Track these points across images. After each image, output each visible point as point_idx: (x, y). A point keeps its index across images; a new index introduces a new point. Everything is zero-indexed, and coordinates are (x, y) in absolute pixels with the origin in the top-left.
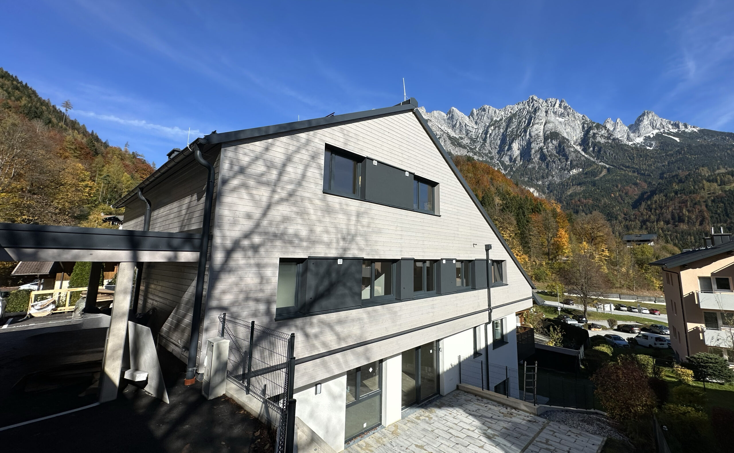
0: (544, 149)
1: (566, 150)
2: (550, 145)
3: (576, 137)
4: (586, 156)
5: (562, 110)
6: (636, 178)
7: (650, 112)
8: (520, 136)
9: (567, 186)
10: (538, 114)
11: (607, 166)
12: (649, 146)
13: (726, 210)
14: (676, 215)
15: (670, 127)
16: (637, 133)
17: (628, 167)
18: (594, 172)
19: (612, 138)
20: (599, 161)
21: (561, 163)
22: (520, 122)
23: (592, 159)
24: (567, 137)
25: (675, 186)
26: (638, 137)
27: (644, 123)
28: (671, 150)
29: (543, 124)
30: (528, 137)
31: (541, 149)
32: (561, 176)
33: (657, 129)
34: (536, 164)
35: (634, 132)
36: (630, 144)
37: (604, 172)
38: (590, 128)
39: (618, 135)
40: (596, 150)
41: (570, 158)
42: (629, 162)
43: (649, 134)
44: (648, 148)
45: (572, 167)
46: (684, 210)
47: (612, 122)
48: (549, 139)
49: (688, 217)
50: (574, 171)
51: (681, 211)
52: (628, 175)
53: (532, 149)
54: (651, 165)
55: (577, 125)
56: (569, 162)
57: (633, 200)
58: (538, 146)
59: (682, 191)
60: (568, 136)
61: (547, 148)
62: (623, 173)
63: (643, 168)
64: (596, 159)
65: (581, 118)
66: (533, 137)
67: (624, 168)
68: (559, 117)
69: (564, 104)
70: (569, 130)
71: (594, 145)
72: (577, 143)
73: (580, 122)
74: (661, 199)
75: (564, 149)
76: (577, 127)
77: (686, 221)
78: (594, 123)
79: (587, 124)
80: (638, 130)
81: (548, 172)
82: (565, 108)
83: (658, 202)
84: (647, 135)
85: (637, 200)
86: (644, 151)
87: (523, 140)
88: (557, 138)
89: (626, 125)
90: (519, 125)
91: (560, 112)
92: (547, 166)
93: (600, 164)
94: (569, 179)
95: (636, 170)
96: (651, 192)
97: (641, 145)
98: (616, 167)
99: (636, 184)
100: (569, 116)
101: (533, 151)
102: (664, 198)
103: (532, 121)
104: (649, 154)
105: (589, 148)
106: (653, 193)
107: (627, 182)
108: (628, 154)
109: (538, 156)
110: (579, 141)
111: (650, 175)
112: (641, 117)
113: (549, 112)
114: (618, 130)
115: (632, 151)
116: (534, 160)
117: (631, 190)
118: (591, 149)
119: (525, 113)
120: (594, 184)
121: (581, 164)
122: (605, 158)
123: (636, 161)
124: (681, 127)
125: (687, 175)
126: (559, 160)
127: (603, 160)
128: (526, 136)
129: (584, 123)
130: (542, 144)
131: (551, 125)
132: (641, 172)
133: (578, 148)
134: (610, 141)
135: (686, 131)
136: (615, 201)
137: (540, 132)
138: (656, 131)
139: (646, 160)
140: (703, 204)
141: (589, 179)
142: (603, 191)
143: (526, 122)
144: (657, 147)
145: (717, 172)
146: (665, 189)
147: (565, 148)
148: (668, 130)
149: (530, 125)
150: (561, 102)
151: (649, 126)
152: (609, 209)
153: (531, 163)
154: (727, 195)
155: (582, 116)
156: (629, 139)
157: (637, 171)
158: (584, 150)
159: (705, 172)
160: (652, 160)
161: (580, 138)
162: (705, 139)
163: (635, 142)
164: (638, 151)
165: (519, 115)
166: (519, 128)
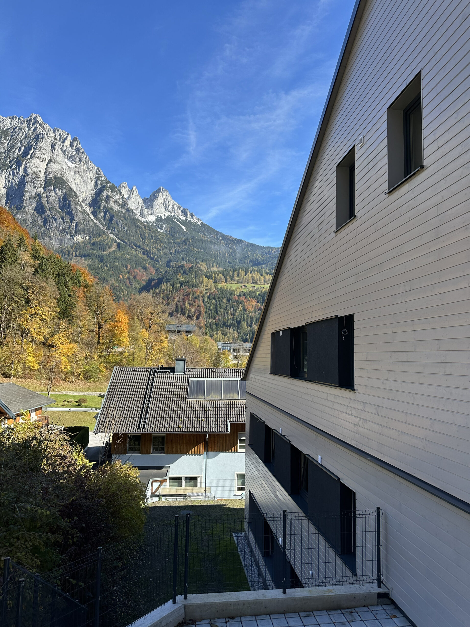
0: (43, 197)
1: (73, 207)
2: (52, 194)
3: (86, 193)
4: (95, 221)
5: (72, 151)
6: (146, 260)
7: (165, 190)
8: (11, 167)
9: (69, 255)
10: (40, 144)
11: (118, 241)
12: (160, 229)
13: (216, 307)
14: (180, 307)
15: (180, 212)
16: (151, 210)
17: (139, 247)
18: (103, 244)
19: (126, 207)
20: (109, 232)
21: (64, 223)
22: (12, 147)
23: (101, 227)
24: (75, 191)
25: (180, 277)
26: (151, 215)
27: (158, 201)
28: (178, 239)
29: (47, 162)
30: (22, 172)
31: (39, 196)
32: (62, 240)
33: (169, 212)
34: (29, 216)
35: (148, 208)
36: (142, 221)
37: (114, 247)
38: (104, 188)
39: (132, 206)
40: (107, 218)
41: (76, 219)
42: (140, 241)
43: (162, 215)
44: (159, 230)
45: (77, 231)
46: (186, 303)
47: (128, 189)
48: (51, 185)
49: (189, 311)
50: (79, 238)
51: (184, 304)
52: (138, 256)
53: (26, 192)
54: (160, 250)
55: (89, 178)
56: (74, 224)
57: (140, 286)
58: (35, 190)
59: (187, 283)
60: (77, 189)
61: (48, 197)
62: (134, 252)
63: (153, 252)
64: (106, 228)
65: (95, 171)
66: (30, 176)
67: (135, 247)
68: (69, 160)
69: (77, 145)
70: (79, 181)
71: (107, 210)
72: (86, 202)
73: (93, 175)
74: (168, 288)
75: (69, 205)
76: (89, 181)
77: (187, 314)
78: (109, 182)
79: (101, 181)
80: (152, 207)
81: (44, 231)
82: (78, 150)
83: (166, 291)
84: (159, 215)
85: (144, 286)
86: (155, 232)
87: (13, 175)
88: (62, 187)
89: (141, 197)
90: (10, 151)
91: (71, 152)
92: (45, 222)
93: (110, 235)
94: (72, 246)
95: (146, 252)
96: (158, 279)
97: (152, 225)
98: (126, 244)
99: (145, 268)
100: (80, 163)
101: (27, 196)
102: (171, 288)
103: (32, 151)
104: (159, 237)
105: (100, 212)
106: (160, 281)
107: (137, 264)
108: (140, 232)
109: (34, 205)
110: (89, 199)
111: (158, 261)
112: (156, 192)
113: (56, 148)
114: (133, 200)
115: (144, 229)
116: (26, 209)
117: (140, 274)
118: (102, 214)
119: (21, 135)
120: (101, 259)
121: (88, 230)
122: (116, 230)
123: (147, 241)
124: (188, 216)
125: (191, 267)
126: (62, 218)
127: (114, 232)
128: (19, 170)
129: (97, 179)
130: (41, 190)
131: (57, 167)
132: (151, 255)
133: (87, 209)
134: (124, 211)
135: (192, 221)
136: (123, 284)
137: (40, 171)
138: (167, 214)
139: (156, 243)
140: (201, 299)
141: (95, 252)
142: (111, 269)
143: (22, 150)
144: (166, 231)
145: (212, 269)
146: (171, 279)
147: (72, 204)
148: (178, 216)
149: (27, 156)
150: (74, 140)
151: (163, 205)
152: (116, 292)
153: (23, 213)
154: (219, 292)
155: (96, 168)
156: (142, 213)
157: (147, 254)
158: (94, 213)
159: (203, 266)
160: (162, 244)
161: (90, 196)
162: (205, 235)
163: (147, 220)
164: (150, 231)
165: (12, 136)
166: (9, 155)
